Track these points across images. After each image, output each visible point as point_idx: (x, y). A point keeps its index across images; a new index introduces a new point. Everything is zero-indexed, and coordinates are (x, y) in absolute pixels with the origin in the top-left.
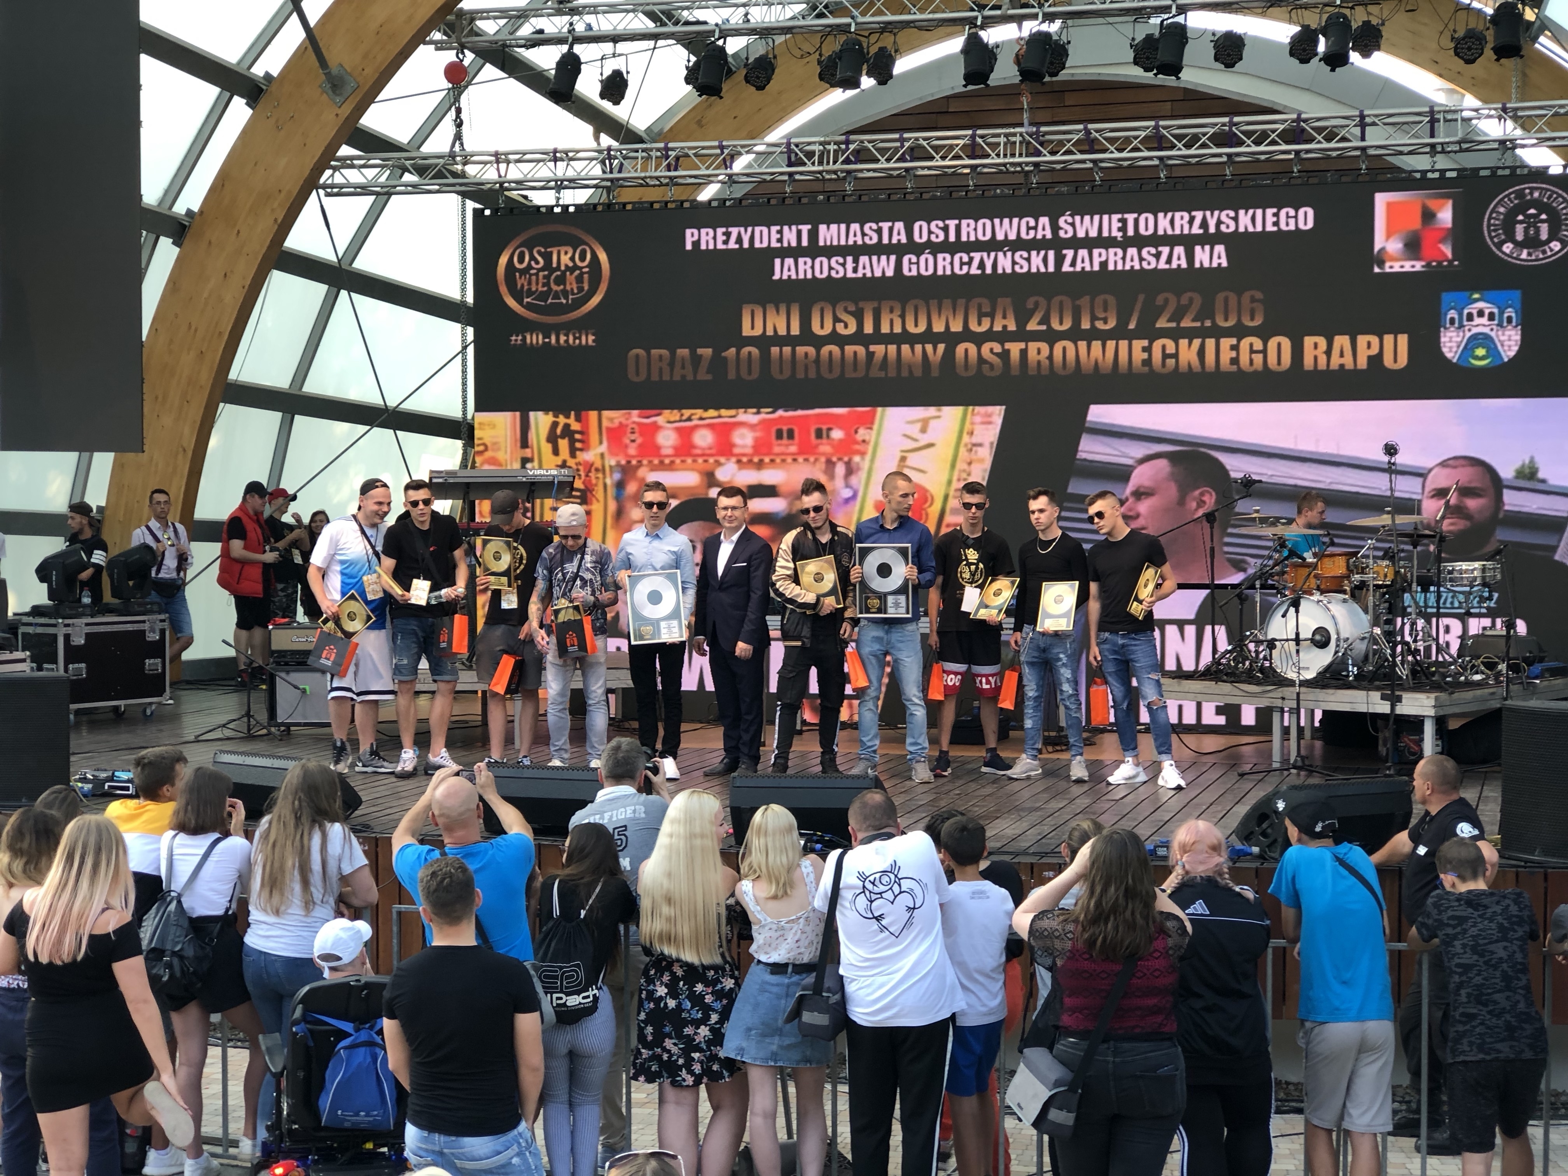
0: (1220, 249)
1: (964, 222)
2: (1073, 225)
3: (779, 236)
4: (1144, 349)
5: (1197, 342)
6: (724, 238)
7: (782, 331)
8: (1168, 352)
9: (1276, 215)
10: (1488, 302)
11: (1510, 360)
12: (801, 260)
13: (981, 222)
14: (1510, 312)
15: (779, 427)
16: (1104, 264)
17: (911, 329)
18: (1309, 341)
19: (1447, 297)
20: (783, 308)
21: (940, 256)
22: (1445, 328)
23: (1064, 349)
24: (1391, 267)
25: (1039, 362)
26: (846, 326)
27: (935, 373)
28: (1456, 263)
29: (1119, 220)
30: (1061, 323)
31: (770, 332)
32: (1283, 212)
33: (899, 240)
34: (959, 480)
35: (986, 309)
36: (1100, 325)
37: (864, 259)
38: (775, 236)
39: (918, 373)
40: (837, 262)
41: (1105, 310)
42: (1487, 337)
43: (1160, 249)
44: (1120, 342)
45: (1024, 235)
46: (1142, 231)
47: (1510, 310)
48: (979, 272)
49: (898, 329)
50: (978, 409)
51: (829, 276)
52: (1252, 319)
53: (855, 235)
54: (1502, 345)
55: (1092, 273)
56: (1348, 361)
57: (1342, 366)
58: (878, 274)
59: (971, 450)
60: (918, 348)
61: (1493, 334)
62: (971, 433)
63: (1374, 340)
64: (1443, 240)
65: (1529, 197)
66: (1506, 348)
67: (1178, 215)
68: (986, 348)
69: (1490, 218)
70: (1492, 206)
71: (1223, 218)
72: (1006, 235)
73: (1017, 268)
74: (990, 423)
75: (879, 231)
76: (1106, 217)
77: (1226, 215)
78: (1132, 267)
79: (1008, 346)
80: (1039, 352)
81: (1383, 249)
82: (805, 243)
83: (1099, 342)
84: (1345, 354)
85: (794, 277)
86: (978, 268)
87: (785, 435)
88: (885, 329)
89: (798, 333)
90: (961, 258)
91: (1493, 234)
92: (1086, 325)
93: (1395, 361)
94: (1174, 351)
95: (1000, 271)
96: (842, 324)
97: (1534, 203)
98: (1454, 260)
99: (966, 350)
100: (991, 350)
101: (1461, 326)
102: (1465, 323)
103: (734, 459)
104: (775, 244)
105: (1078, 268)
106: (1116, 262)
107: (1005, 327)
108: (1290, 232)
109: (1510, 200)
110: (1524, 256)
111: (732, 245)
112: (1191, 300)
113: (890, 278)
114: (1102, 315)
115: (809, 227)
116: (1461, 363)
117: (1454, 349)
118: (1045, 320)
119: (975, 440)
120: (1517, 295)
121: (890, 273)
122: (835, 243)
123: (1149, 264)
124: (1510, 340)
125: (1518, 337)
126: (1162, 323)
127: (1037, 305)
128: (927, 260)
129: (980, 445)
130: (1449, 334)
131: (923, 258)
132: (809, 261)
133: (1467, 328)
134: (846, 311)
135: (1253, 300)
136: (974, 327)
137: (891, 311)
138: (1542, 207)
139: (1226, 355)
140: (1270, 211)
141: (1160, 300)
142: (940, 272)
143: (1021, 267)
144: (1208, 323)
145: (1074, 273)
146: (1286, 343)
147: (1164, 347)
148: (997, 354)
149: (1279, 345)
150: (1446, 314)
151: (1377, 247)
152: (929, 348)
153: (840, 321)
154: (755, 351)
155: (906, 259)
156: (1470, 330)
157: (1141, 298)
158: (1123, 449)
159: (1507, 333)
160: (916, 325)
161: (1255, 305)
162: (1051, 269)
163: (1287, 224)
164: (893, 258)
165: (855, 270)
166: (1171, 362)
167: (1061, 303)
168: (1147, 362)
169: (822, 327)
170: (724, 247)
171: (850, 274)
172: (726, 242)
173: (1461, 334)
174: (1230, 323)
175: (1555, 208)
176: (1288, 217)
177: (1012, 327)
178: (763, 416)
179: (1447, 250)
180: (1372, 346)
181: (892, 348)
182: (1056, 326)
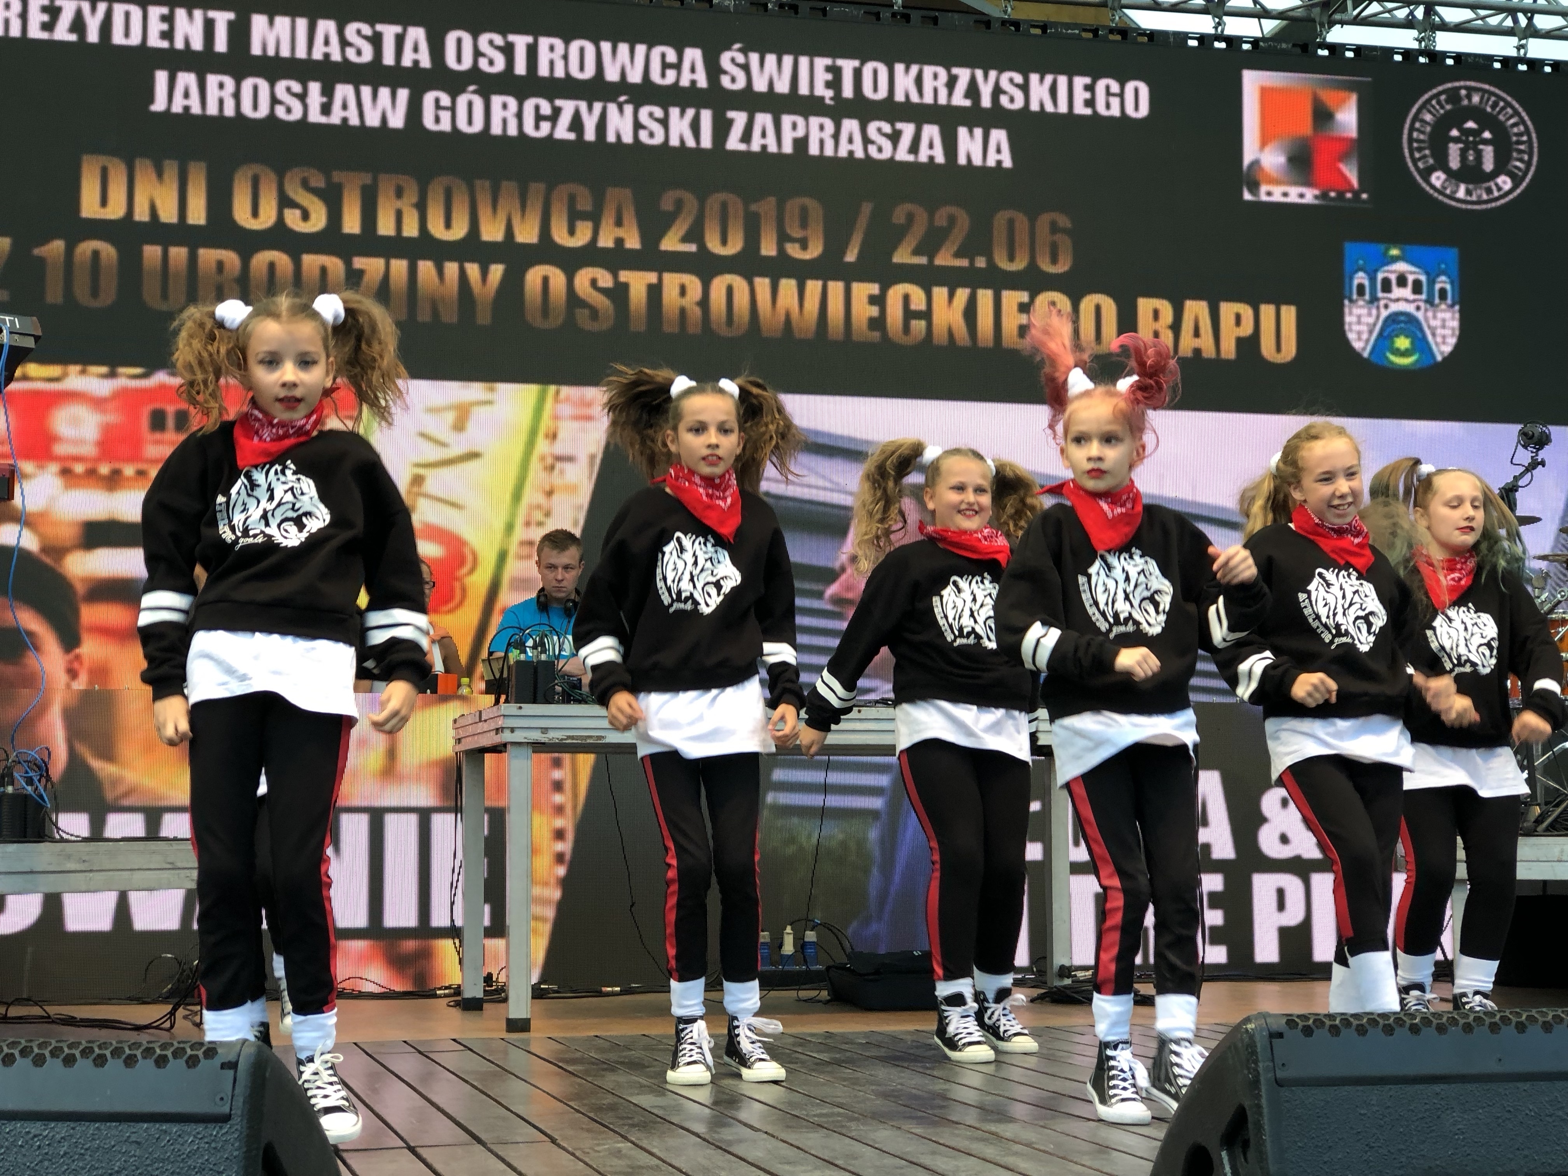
0: (999, 136)
1: (544, 42)
2: (746, 68)
3: (165, 27)
4: (873, 300)
5: (962, 294)
6: (45, 18)
7: (168, 214)
8: (913, 307)
9: (1090, 88)
10: (1413, 264)
11: (1445, 359)
12: (212, 80)
13: (575, 46)
14: (1443, 282)
15: (157, 406)
16: (801, 144)
17: (437, 230)
18: (1145, 305)
19: (1352, 250)
20: (171, 169)
21: (497, 101)
22: (1351, 301)
23: (730, 290)
24: (1269, 194)
25: (683, 311)
26: (306, 216)
27: (484, 317)
28: (1364, 196)
29: (828, 69)
30: (724, 242)
31: (141, 214)
32: (1101, 85)
33: (416, 62)
34: (528, 524)
35: (585, 204)
36: (794, 251)
37: (344, 91)
38: (156, 27)
39: (450, 316)
40: (288, 90)
41: (804, 225)
42: (1410, 319)
43: (899, 126)
44: (831, 285)
45: (655, 76)
46: (868, 90)
47: (1443, 278)
48: (572, 136)
49: (411, 230)
50: (566, 391)
51: (272, 115)
52: (1054, 261)
53: (327, 43)
54: (1434, 335)
55: (780, 157)
56: (1206, 343)
57: (1197, 351)
58: (373, 120)
59: (552, 468)
60: (451, 268)
61: (1420, 315)
62: (553, 436)
63: (1246, 311)
64: (1344, 157)
65: (1465, 102)
66: (1439, 340)
67: (928, 71)
68: (583, 278)
69: (1412, 129)
70: (1414, 110)
71: (1005, 84)
72: (623, 74)
73: (643, 136)
74: (589, 418)
75: (376, 40)
76: (804, 61)
77: (1009, 79)
78: (851, 153)
79: (624, 276)
80: (683, 291)
81: (1256, 163)
82: (221, 45)
83: (793, 283)
84: (1202, 331)
85: (196, 110)
86: (571, 129)
87: (170, 422)
88: (385, 227)
89: (202, 221)
90: (537, 108)
91: (1417, 155)
92: (768, 249)
93: (1279, 349)
94: (923, 307)
95: (611, 138)
96: (298, 212)
97: (1475, 113)
98: (1362, 189)
99: (546, 280)
100: (594, 282)
101: (1374, 299)
102: (1380, 295)
103: (54, 468)
104: (155, 41)
105: (755, 146)
106: (822, 142)
107: (619, 242)
108: (1112, 119)
109: (1439, 103)
110: (1461, 193)
111: (62, 33)
112: (952, 220)
113: (395, 131)
114: (797, 233)
115: (231, 16)
116: (1374, 359)
117: (1365, 336)
118: (695, 235)
119: (559, 448)
120: (1452, 254)
121: (397, 121)
122: (285, 53)
123: (880, 150)
124: (1444, 327)
125: (1455, 324)
126: (903, 256)
127: (679, 205)
128: (470, 104)
129: (570, 459)
130: (1356, 311)
131: (462, 101)
132: (229, 83)
133: (1382, 303)
134: (305, 185)
135: (1054, 228)
136: (560, 236)
137: (399, 194)
138: (1486, 120)
139: (1012, 320)
140: (1080, 81)
141: (899, 216)
142: (496, 129)
143: (651, 135)
144: (981, 262)
145: (748, 155)
146: (1109, 307)
147: (906, 298)
148: (604, 291)
149: (1098, 309)
150: (1351, 279)
151: (1248, 159)
152: (473, 270)
153: (294, 205)
154: (107, 250)
155: (429, 99)
156: (1386, 306)
157: (867, 209)
158: (835, 478)
159: (1440, 315)
160: (448, 225)
161: (1058, 237)
162: (706, 142)
163: (1108, 106)
164: (403, 94)
165: (326, 109)
166: (918, 326)
167: (724, 206)
168: (878, 323)
169: (255, 213)
170: (44, 36)
171: (315, 116)
172: (48, 27)
173: (1374, 312)
174: (1019, 265)
175: (1501, 125)
176: (1108, 93)
177: (633, 243)
178: (121, 382)
179: (1351, 173)
180: (1244, 321)
181: (399, 266)
182: (714, 245)
